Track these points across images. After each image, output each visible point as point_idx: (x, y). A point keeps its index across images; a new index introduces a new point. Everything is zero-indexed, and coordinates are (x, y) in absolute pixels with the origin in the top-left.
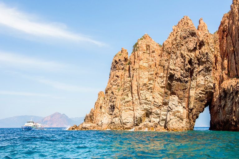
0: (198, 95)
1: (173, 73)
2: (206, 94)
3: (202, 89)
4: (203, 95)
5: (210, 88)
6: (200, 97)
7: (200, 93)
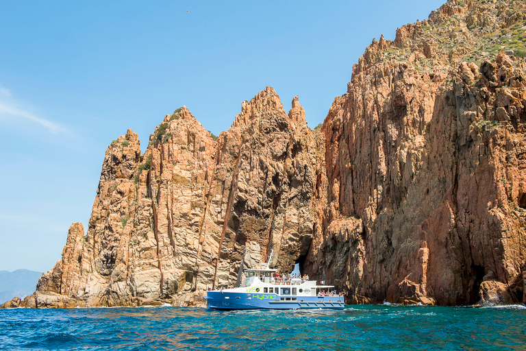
0: (287, 243)
1: (244, 197)
2: (299, 240)
3: (294, 232)
4: (295, 242)
5: (307, 231)
6: (290, 246)
7: (291, 239)
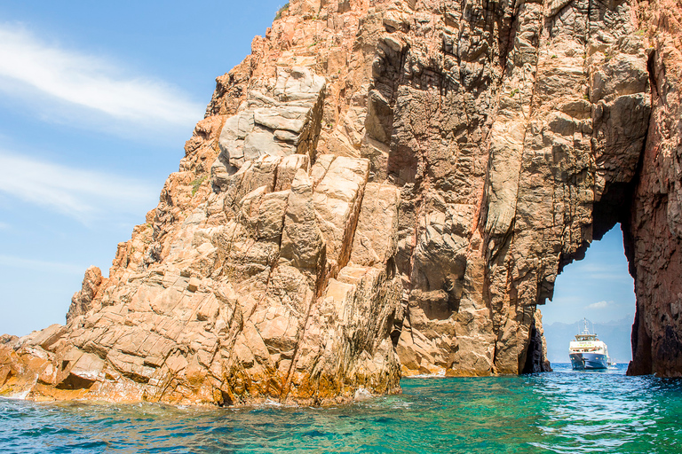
0: (547, 141)
1: (398, 43)
2: (596, 126)
3: (569, 100)
4: (577, 136)
5: (622, 86)
6: (559, 150)
7: (559, 127)
